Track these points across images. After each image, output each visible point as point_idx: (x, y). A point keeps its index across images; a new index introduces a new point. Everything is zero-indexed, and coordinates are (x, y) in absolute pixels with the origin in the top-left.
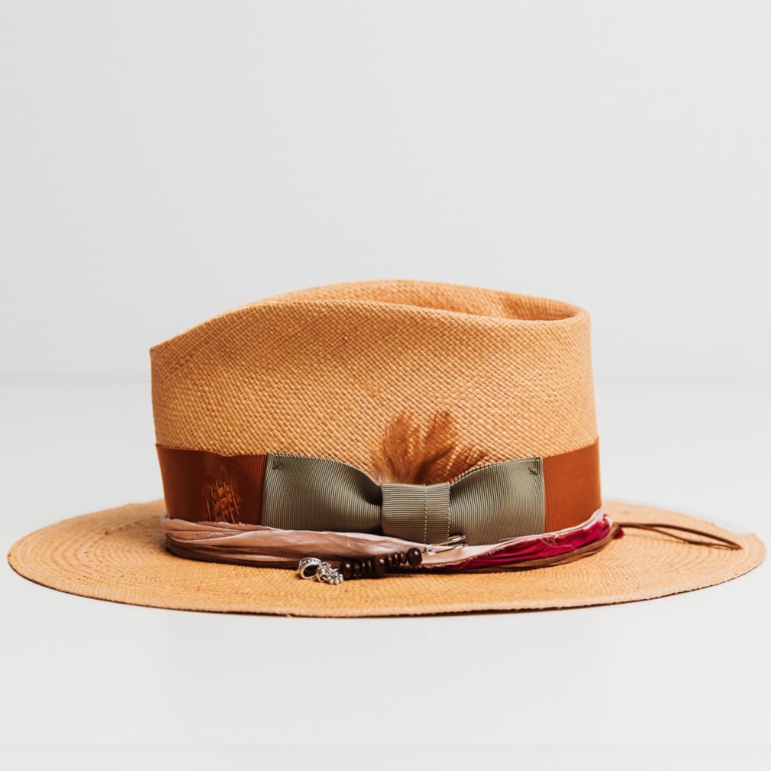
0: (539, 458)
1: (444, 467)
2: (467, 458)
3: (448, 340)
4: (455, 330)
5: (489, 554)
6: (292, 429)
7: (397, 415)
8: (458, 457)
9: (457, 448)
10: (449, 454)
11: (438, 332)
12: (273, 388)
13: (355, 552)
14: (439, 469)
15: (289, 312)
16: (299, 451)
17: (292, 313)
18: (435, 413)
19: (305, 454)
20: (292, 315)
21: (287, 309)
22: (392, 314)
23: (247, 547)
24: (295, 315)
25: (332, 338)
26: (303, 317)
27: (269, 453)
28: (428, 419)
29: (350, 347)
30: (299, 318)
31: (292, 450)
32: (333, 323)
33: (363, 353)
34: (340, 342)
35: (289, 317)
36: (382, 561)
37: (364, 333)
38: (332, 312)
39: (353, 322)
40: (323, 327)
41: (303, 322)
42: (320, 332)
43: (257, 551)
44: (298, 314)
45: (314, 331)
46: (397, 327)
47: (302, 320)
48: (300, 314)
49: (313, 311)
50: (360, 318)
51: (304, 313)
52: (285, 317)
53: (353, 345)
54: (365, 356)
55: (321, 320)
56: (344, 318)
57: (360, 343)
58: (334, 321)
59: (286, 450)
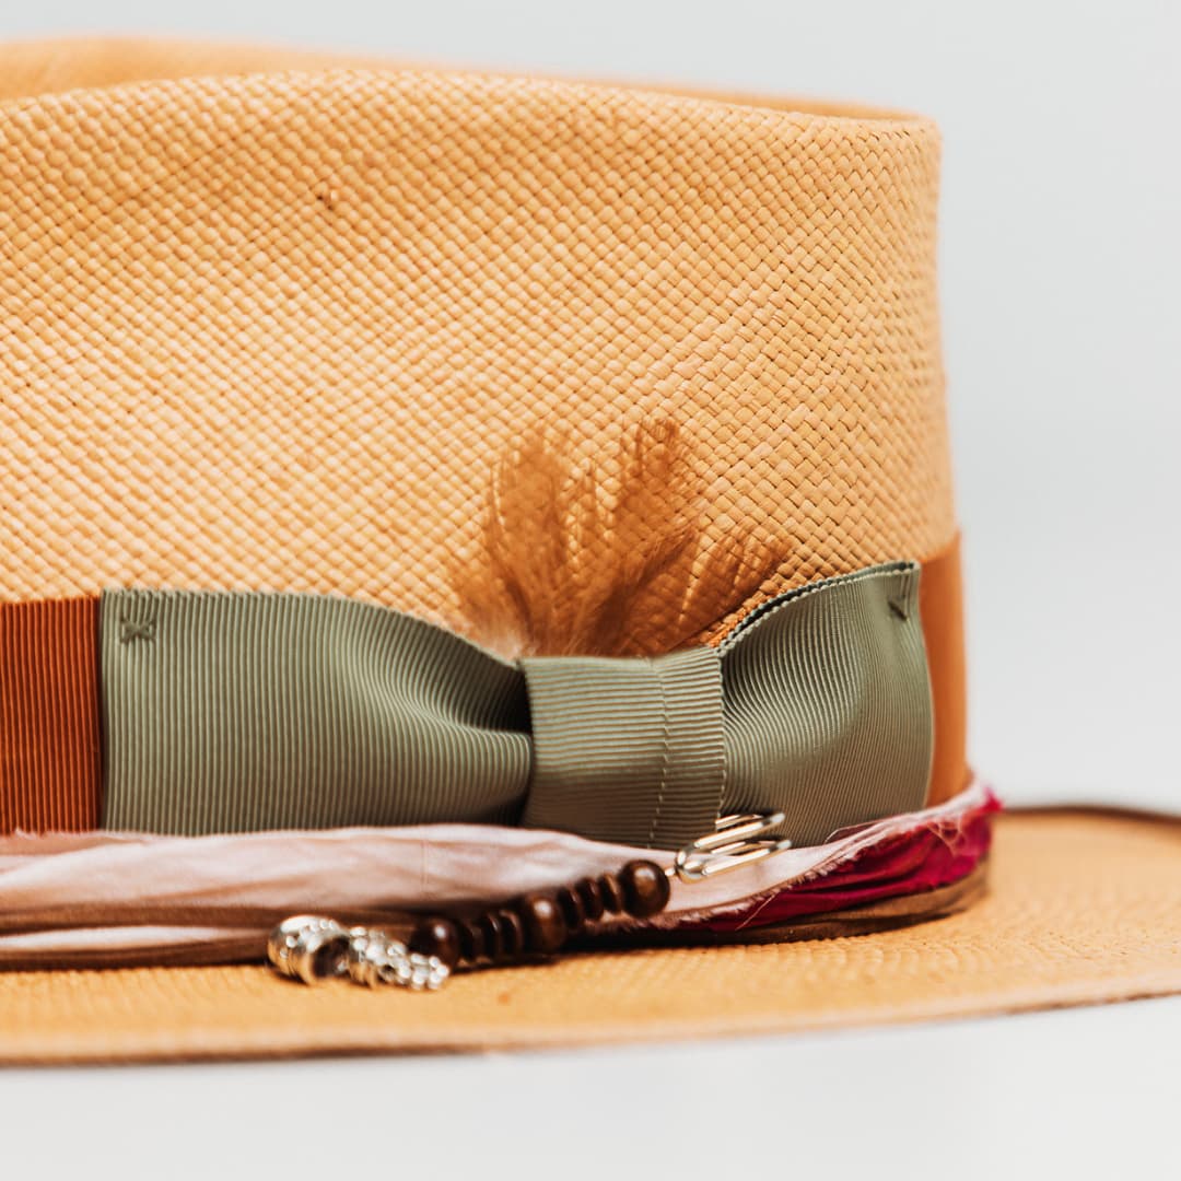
0: (911, 566)
1: (672, 602)
2: (734, 568)
3: (664, 186)
4: (689, 153)
5: (819, 874)
6: (167, 507)
7: (518, 440)
8: (709, 567)
9: (705, 541)
10: (684, 559)
11: (639, 161)
12: (63, 378)
13: (456, 886)
14: (658, 611)
15: (128, 118)
16: (205, 577)
17: (139, 119)
18: (634, 428)
19: (228, 586)
20: (138, 127)
21: (119, 109)
22: (498, 109)
23: (58, 908)
24: (147, 129)
25: (279, 196)
26: (180, 133)
27: (97, 592)
28: (615, 447)
29: (342, 224)
30: (166, 138)
31: (180, 577)
32: (290, 146)
33: (386, 243)
34: (307, 210)
35: (124, 135)
36: (544, 909)
37: (395, 174)
38: (289, 113)
39: (361, 139)
40: (251, 162)
41: (178, 148)
42: (239, 177)
43: (97, 918)
44: (159, 121)
45: (216, 176)
46: (508, 151)
47: (176, 140)
48: (169, 123)
49: (217, 110)
50: (386, 125)
51: (184, 116)
52: (111, 134)
53: (354, 215)
54: (393, 250)
55: (247, 139)
56: (331, 129)
57: (378, 210)
58: (293, 138)
59: (154, 576)
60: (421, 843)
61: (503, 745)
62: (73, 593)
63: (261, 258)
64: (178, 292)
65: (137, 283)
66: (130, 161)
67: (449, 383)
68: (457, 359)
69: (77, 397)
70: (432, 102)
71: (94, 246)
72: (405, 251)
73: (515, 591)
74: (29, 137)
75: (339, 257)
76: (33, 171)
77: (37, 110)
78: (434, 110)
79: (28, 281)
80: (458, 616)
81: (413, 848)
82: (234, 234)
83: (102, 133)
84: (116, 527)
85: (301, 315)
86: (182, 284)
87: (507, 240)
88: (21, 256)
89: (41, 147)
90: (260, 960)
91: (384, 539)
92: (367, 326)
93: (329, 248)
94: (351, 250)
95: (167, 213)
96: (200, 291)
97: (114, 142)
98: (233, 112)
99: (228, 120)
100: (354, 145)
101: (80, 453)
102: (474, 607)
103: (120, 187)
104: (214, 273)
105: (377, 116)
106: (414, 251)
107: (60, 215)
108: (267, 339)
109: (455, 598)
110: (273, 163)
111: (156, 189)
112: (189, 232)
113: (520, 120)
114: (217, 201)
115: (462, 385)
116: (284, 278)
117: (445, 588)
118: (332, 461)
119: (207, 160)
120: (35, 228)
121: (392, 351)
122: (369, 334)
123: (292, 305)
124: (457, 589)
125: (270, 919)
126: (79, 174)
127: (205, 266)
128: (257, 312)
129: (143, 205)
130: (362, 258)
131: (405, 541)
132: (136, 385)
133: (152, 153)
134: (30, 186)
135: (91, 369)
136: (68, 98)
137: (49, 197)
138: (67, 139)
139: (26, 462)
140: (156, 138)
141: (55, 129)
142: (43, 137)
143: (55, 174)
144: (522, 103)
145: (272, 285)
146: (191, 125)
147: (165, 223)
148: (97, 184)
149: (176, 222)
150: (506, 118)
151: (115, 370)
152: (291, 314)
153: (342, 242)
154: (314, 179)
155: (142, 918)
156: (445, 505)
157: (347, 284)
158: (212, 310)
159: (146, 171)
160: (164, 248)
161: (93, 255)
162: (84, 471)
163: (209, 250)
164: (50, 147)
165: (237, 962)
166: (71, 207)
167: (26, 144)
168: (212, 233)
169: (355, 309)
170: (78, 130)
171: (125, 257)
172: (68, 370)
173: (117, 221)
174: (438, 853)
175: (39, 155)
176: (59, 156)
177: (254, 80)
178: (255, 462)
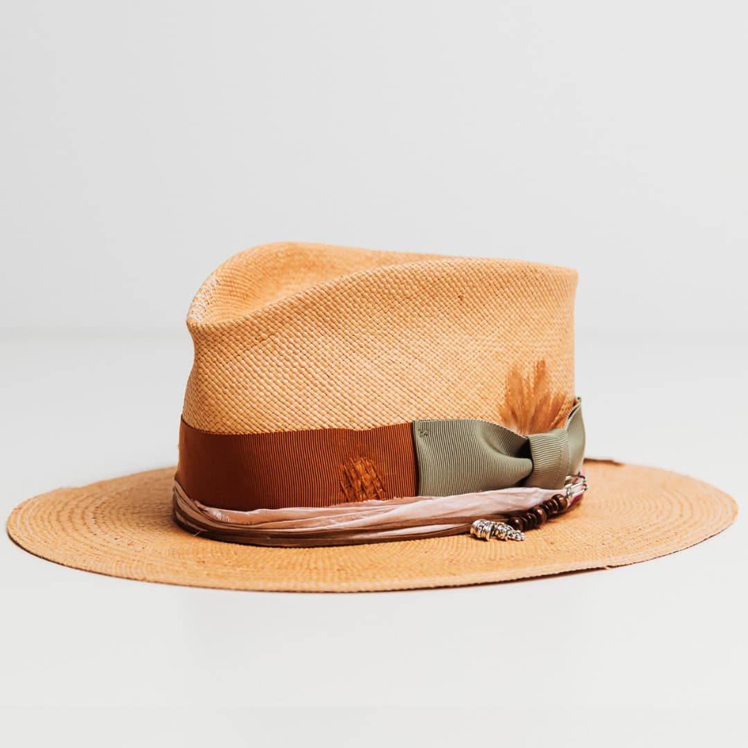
1: (546, 414)
2: (557, 403)
7: (511, 368)
9: (552, 395)
10: (548, 401)
15: (409, 274)
16: (438, 415)
17: (412, 274)
18: (536, 363)
19: (445, 417)
20: (412, 276)
21: (407, 271)
22: (508, 269)
23: (407, 521)
24: (415, 277)
25: (448, 296)
26: (424, 278)
27: (410, 421)
28: (532, 369)
29: (464, 305)
30: (420, 279)
31: (431, 415)
32: (454, 281)
33: (475, 310)
34: (456, 301)
35: (408, 279)
36: (540, 511)
37: (480, 290)
38: (454, 271)
39: (473, 279)
40: (443, 286)
41: (423, 283)
42: (438, 291)
43: (421, 524)
44: (418, 275)
45: (432, 291)
46: (508, 281)
47: (423, 280)
48: (421, 275)
49: (435, 271)
50: (480, 274)
51: (425, 273)
52: (404, 279)
53: (468, 302)
54: (477, 312)
55: (443, 279)
56: (465, 276)
57: (474, 300)
58: (455, 279)
59: (423, 415)
60: (507, 494)
61: (525, 464)
62: (403, 422)
63: (442, 315)
64: (419, 327)
65: (407, 324)
66: (409, 287)
67: (494, 352)
68: (494, 344)
69: (394, 360)
70: (492, 267)
71: (395, 313)
72: (480, 312)
73: (514, 413)
74: (380, 280)
75: (463, 315)
76: (380, 290)
77: (382, 271)
78: (492, 270)
79: (376, 324)
80: (501, 422)
81: (505, 496)
82: (435, 308)
83: (401, 279)
84: (412, 401)
85: (453, 332)
86: (420, 324)
87: (505, 308)
88: (374, 317)
89: (383, 283)
90: (468, 532)
91: (482, 401)
92: (471, 336)
93: (460, 312)
94: (466, 313)
95: (417, 303)
96: (425, 326)
97: (405, 281)
98: (439, 271)
99: (437, 274)
100: (471, 281)
101: (398, 378)
102: (505, 420)
103: (405, 295)
104: (428, 320)
105: (477, 272)
106: (482, 312)
107: (386, 304)
108: (444, 340)
109: (500, 418)
110: (448, 287)
111: (415, 295)
112: (423, 308)
113: (513, 272)
114: (431, 298)
115: (497, 352)
116: (447, 321)
117: (498, 415)
118: (467, 377)
119: (430, 286)
120: (379, 308)
121: (478, 343)
122: (471, 338)
123: (450, 330)
124: (501, 415)
125: (471, 520)
126: (393, 291)
127: (426, 318)
128: (441, 332)
129: (411, 300)
130: (469, 315)
131: (487, 401)
132: (410, 356)
133: (415, 284)
134: (379, 295)
135: (396, 351)
136: (391, 267)
137: (384, 299)
138: (391, 280)
139: (383, 381)
140: (417, 280)
141: (388, 277)
142: (384, 280)
143: (387, 291)
144: (514, 267)
145: (444, 324)
146: (427, 276)
147: (416, 306)
148: (398, 294)
149: (419, 305)
150: (510, 272)
151: (403, 351)
152: (450, 333)
153: (463, 310)
154: (459, 291)
155: (447, 521)
156: (496, 389)
157: (465, 323)
158: (428, 332)
159: (413, 290)
160: (415, 313)
161: (395, 316)
162: (400, 383)
163: (428, 314)
164: (386, 283)
165: (463, 534)
166: (390, 301)
167: (379, 282)
168: (429, 308)
169: (467, 331)
170: (394, 278)
171: (404, 316)
172: (389, 352)
173: (403, 305)
174: (512, 496)
175: (382, 285)
176: (389, 286)
177: (444, 261)
178: (447, 379)
